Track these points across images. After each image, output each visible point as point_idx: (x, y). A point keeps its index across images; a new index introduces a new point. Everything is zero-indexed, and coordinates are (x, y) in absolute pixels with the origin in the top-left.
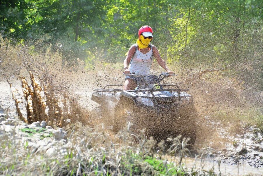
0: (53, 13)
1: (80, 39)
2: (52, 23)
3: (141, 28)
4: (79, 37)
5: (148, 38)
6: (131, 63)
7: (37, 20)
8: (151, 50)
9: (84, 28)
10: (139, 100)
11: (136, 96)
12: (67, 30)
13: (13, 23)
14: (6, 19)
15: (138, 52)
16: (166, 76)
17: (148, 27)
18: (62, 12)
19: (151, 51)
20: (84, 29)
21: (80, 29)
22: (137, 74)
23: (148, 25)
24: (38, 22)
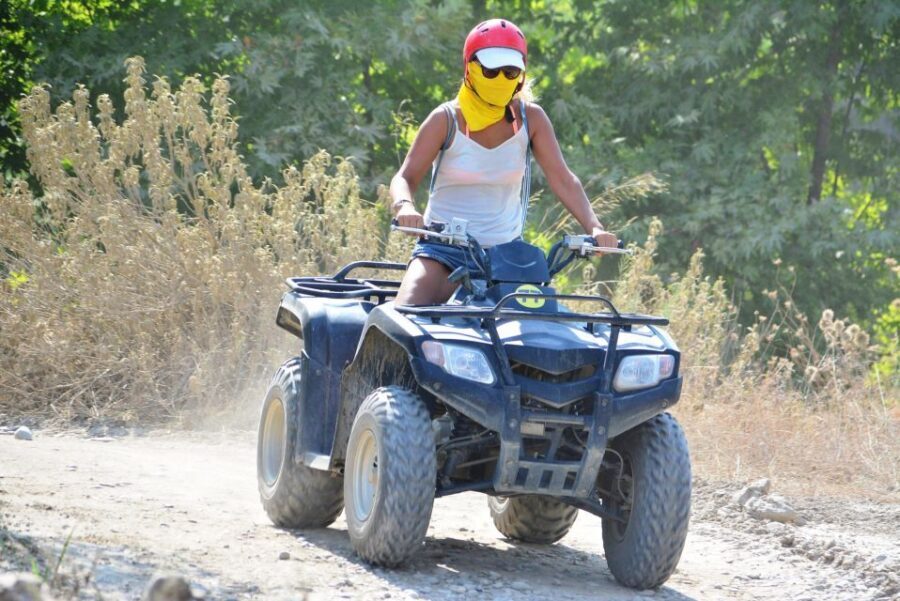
0: (673, 23)
1: (840, 183)
2: (663, 86)
3: (474, 31)
4: (831, 175)
5: (501, 76)
6: (435, 187)
7: (568, 71)
8: (523, 127)
9: (869, 112)
10: (431, 352)
11: (421, 333)
12: (759, 129)
13: (424, 89)
14: (379, 67)
15: (461, 142)
16: (583, 253)
17: (503, 25)
18: (726, 15)
19: (521, 135)
20: (867, 118)
21: (845, 120)
22: (453, 232)
23: (502, 18)
24: (578, 78)
